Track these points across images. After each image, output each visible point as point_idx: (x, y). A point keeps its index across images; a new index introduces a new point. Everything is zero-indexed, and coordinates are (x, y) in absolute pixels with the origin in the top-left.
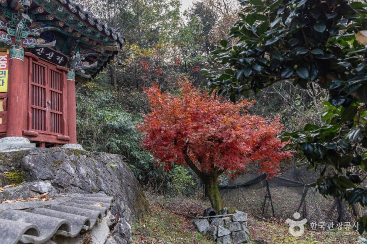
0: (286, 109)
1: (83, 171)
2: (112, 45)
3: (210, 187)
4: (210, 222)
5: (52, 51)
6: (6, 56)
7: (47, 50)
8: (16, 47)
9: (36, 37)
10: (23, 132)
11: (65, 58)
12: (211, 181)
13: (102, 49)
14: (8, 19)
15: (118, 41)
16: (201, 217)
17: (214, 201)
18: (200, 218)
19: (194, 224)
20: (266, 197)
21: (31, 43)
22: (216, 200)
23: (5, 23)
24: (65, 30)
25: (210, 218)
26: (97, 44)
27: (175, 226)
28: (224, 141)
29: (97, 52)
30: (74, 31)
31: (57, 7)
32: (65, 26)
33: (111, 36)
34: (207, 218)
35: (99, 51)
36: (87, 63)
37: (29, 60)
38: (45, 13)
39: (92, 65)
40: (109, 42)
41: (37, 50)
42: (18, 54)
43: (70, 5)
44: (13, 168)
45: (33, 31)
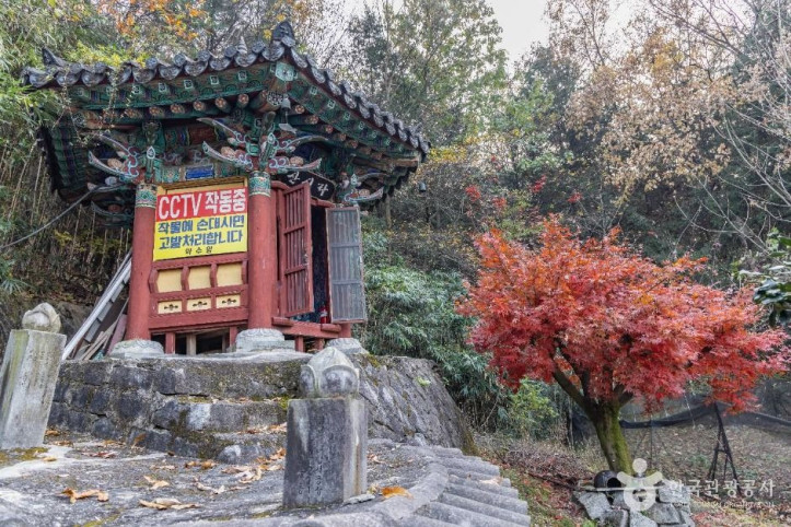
0: (743, 259)
1: (388, 396)
2: (410, 158)
3: (605, 428)
4: (611, 501)
5: (311, 176)
6: (244, 190)
7: (304, 175)
8: (260, 175)
9: (290, 155)
10: (273, 319)
11: (330, 186)
12: (606, 415)
13: (391, 165)
14: (247, 129)
15: (420, 149)
16: (592, 488)
17: (614, 456)
18: (588, 491)
19: (575, 500)
20: (717, 451)
21: (282, 166)
22: (618, 455)
23: (243, 135)
24: (334, 138)
25: (611, 493)
26: (384, 156)
27: (540, 503)
28: (643, 339)
29: (382, 171)
30: (348, 138)
31: (324, 102)
32: (335, 131)
33: (408, 142)
34: (604, 492)
35: (385, 168)
36: (367, 191)
37: (277, 196)
38: (307, 114)
39: (375, 195)
40: (404, 151)
41: (289, 176)
42: (262, 184)
43: (346, 97)
44: (284, 389)
45: (285, 145)
